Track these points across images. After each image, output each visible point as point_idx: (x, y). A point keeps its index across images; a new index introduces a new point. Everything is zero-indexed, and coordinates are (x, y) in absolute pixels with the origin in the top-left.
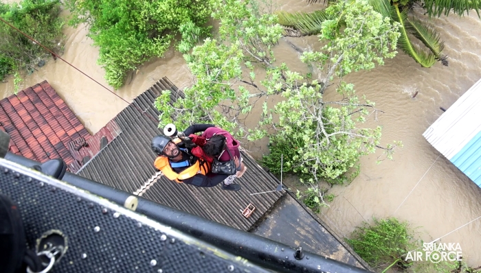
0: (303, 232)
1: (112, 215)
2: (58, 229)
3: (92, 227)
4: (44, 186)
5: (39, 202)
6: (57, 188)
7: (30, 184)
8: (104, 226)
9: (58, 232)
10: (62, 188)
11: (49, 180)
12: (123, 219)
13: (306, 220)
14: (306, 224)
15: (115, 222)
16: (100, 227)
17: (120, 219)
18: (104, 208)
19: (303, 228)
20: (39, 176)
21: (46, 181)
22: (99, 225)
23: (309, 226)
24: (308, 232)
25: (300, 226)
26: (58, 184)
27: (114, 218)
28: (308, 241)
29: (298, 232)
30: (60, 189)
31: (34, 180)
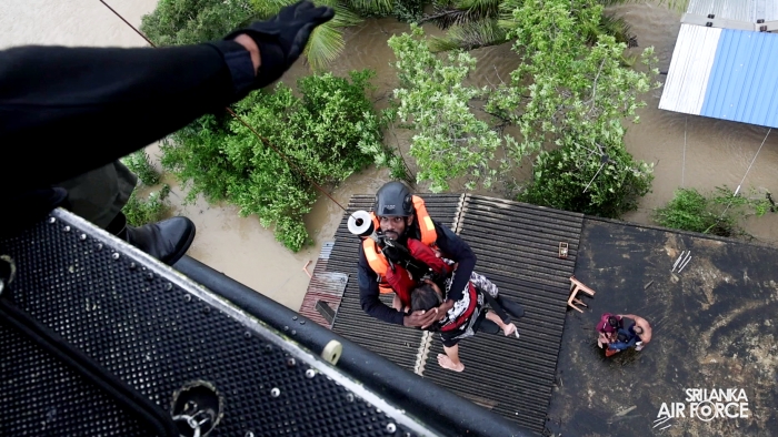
0: (624, 244)
1: (304, 372)
2: (210, 379)
3: (266, 387)
4: (191, 302)
5: (181, 327)
6: (213, 309)
7: (168, 295)
8: (288, 389)
9: (209, 384)
10: (222, 310)
11: (200, 292)
12: (322, 381)
13: (618, 231)
14: (621, 234)
15: (308, 384)
16: (281, 390)
17: (317, 381)
18: (291, 356)
19: (622, 240)
20: (184, 282)
21: (196, 294)
22: (279, 386)
23: (626, 234)
24: (628, 240)
25: (616, 240)
26: (214, 301)
27: (306, 378)
28: (634, 247)
29: (620, 246)
30: (218, 310)
31: (176, 288)
